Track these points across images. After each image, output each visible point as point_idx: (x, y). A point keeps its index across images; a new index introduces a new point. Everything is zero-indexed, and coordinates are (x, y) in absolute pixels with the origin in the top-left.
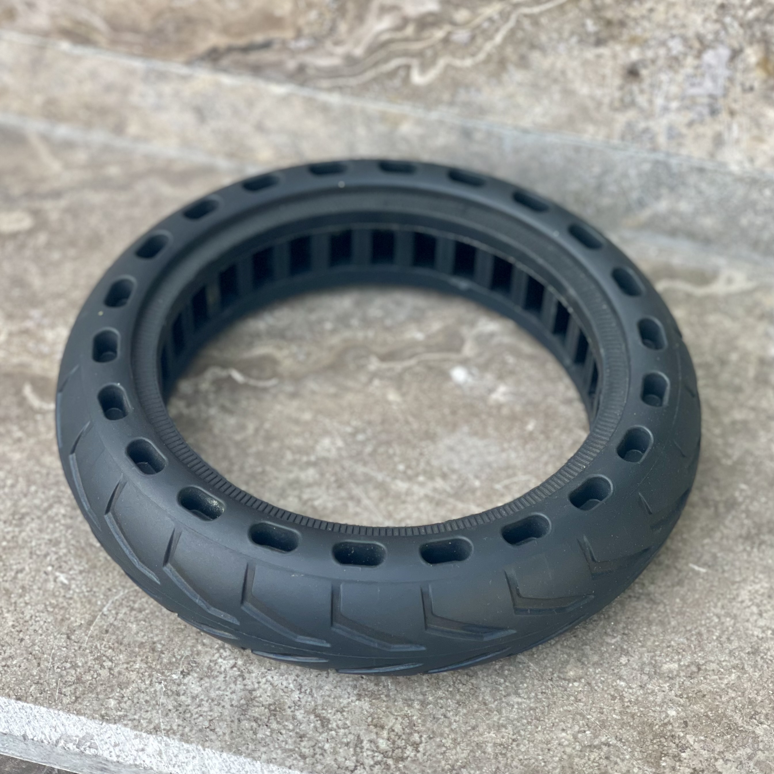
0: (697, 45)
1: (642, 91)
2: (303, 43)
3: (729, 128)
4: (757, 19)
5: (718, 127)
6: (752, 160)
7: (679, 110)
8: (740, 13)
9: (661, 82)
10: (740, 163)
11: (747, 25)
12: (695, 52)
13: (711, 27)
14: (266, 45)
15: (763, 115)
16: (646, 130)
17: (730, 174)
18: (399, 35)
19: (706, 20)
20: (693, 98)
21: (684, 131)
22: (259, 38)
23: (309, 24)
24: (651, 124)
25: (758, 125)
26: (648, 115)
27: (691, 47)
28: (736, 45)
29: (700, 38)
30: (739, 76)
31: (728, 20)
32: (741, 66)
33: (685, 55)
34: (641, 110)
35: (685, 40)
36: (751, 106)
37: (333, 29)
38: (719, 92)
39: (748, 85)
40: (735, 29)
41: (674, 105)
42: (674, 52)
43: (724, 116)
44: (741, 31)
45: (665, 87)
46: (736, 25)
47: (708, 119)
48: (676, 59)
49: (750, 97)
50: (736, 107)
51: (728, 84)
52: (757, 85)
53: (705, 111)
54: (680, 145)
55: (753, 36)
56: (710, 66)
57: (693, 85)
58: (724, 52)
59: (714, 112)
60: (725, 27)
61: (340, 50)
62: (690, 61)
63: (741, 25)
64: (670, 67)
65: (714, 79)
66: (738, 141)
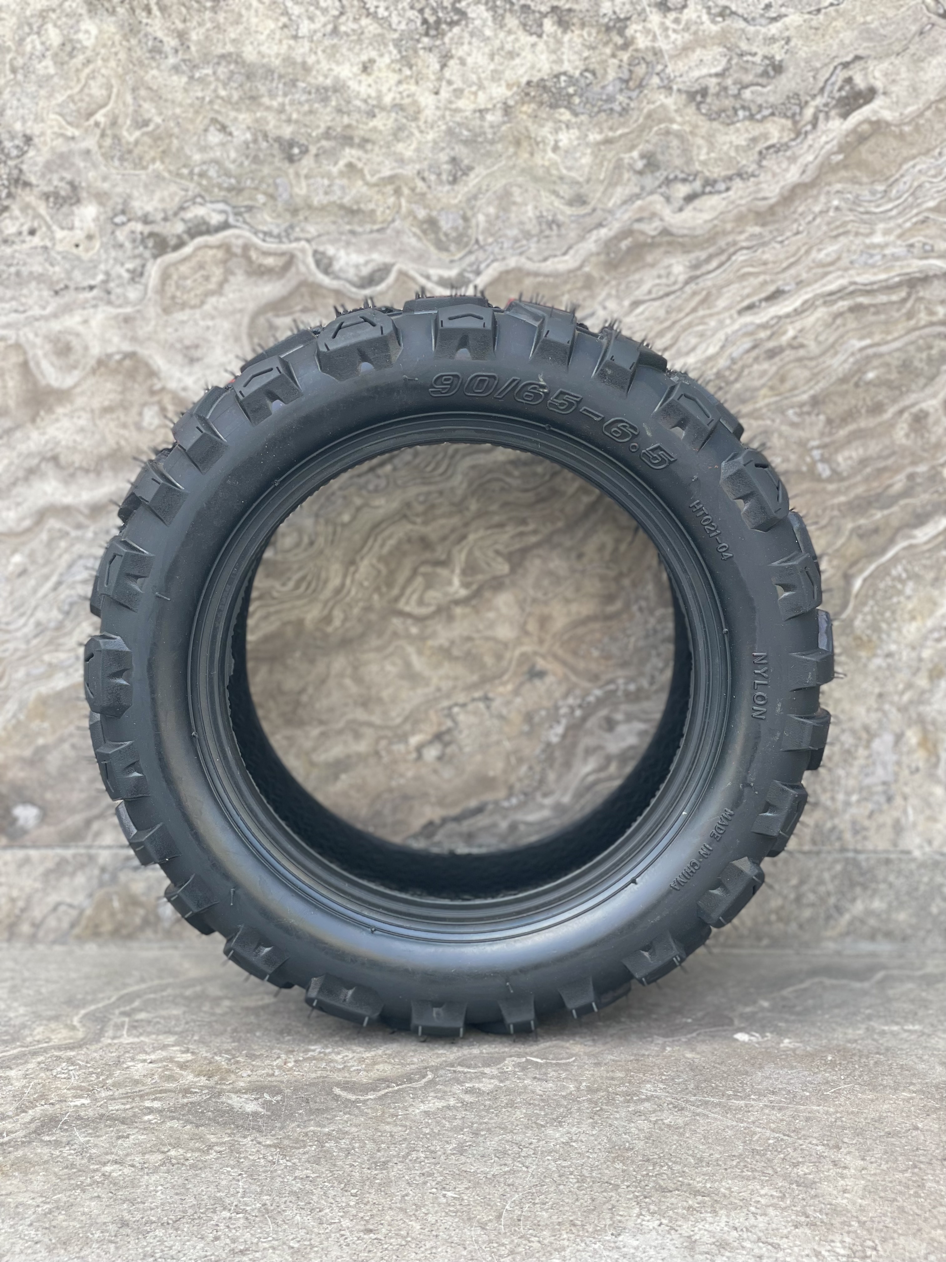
0: (864, 736)
1: (824, 790)
2: (514, 801)
3: (905, 812)
4: (911, 702)
5: (896, 814)
6: (930, 842)
7: (859, 802)
8: (896, 698)
9: (839, 777)
10: (921, 847)
11: (903, 709)
12: (864, 743)
13: (874, 716)
14: (479, 810)
15: (931, 794)
16: (834, 828)
17: (914, 860)
18: (602, 775)
19: (868, 710)
20: (869, 787)
21: (867, 823)
22: (473, 803)
23: (520, 780)
24: (836, 821)
25: (929, 805)
26: (833, 814)
27: (860, 739)
28: (898, 730)
29: (866, 729)
30: (905, 760)
31: (887, 707)
32: (905, 749)
33: (856, 746)
34: (826, 809)
35: (853, 732)
36: (920, 786)
37: (542, 781)
38: (890, 778)
39: (913, 766)
40: (894, 714)
41: (854, 798)
42: (847, 746)
43: (899, 801)
44: (899, 716)
45: (843, 782)
46: (894, 710)
47: (885, 807)
48: (848, 752)
49: (917, 776)
50: (907, 790)
51: (896, 768)
52: (921, 764)
53: (882, 799)
54: (865, 838)
55: (910, 718)
56: (879, 754)
57: (867, 775)
58: (888, 738)
59: (889, 799)
60: (885, 714)
61: (548, 801)
62: (862, 752)
63: (899, 710)
64: (845, 761)
65: (884, 765)
66: (915, 825)
